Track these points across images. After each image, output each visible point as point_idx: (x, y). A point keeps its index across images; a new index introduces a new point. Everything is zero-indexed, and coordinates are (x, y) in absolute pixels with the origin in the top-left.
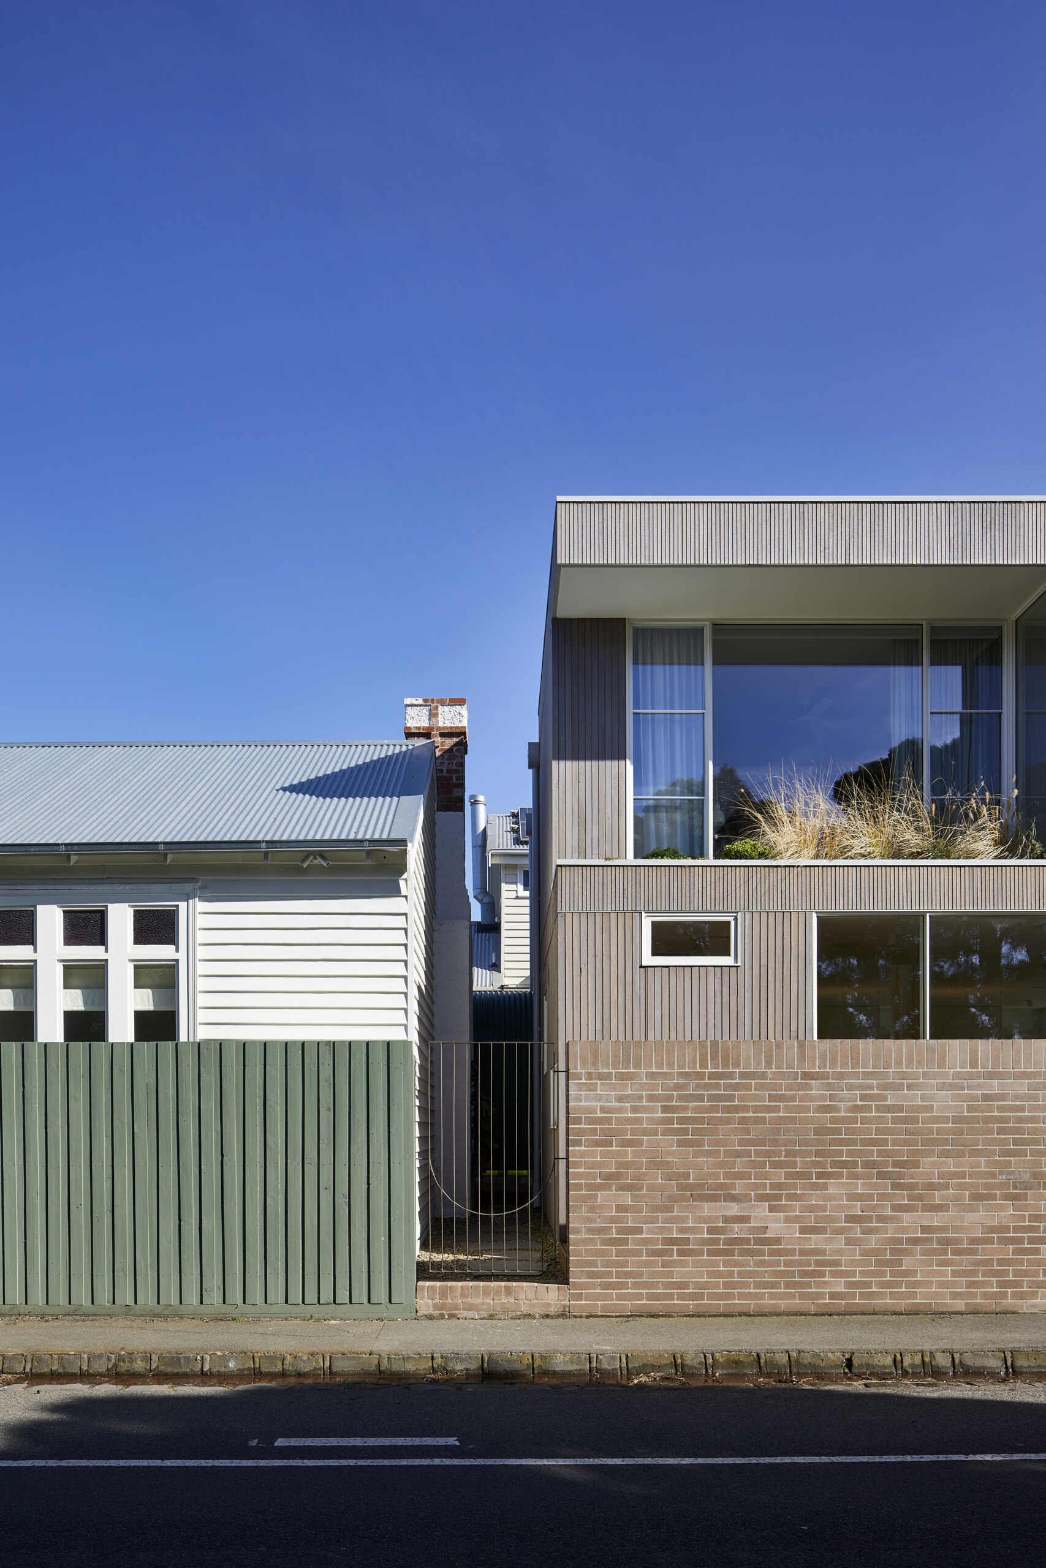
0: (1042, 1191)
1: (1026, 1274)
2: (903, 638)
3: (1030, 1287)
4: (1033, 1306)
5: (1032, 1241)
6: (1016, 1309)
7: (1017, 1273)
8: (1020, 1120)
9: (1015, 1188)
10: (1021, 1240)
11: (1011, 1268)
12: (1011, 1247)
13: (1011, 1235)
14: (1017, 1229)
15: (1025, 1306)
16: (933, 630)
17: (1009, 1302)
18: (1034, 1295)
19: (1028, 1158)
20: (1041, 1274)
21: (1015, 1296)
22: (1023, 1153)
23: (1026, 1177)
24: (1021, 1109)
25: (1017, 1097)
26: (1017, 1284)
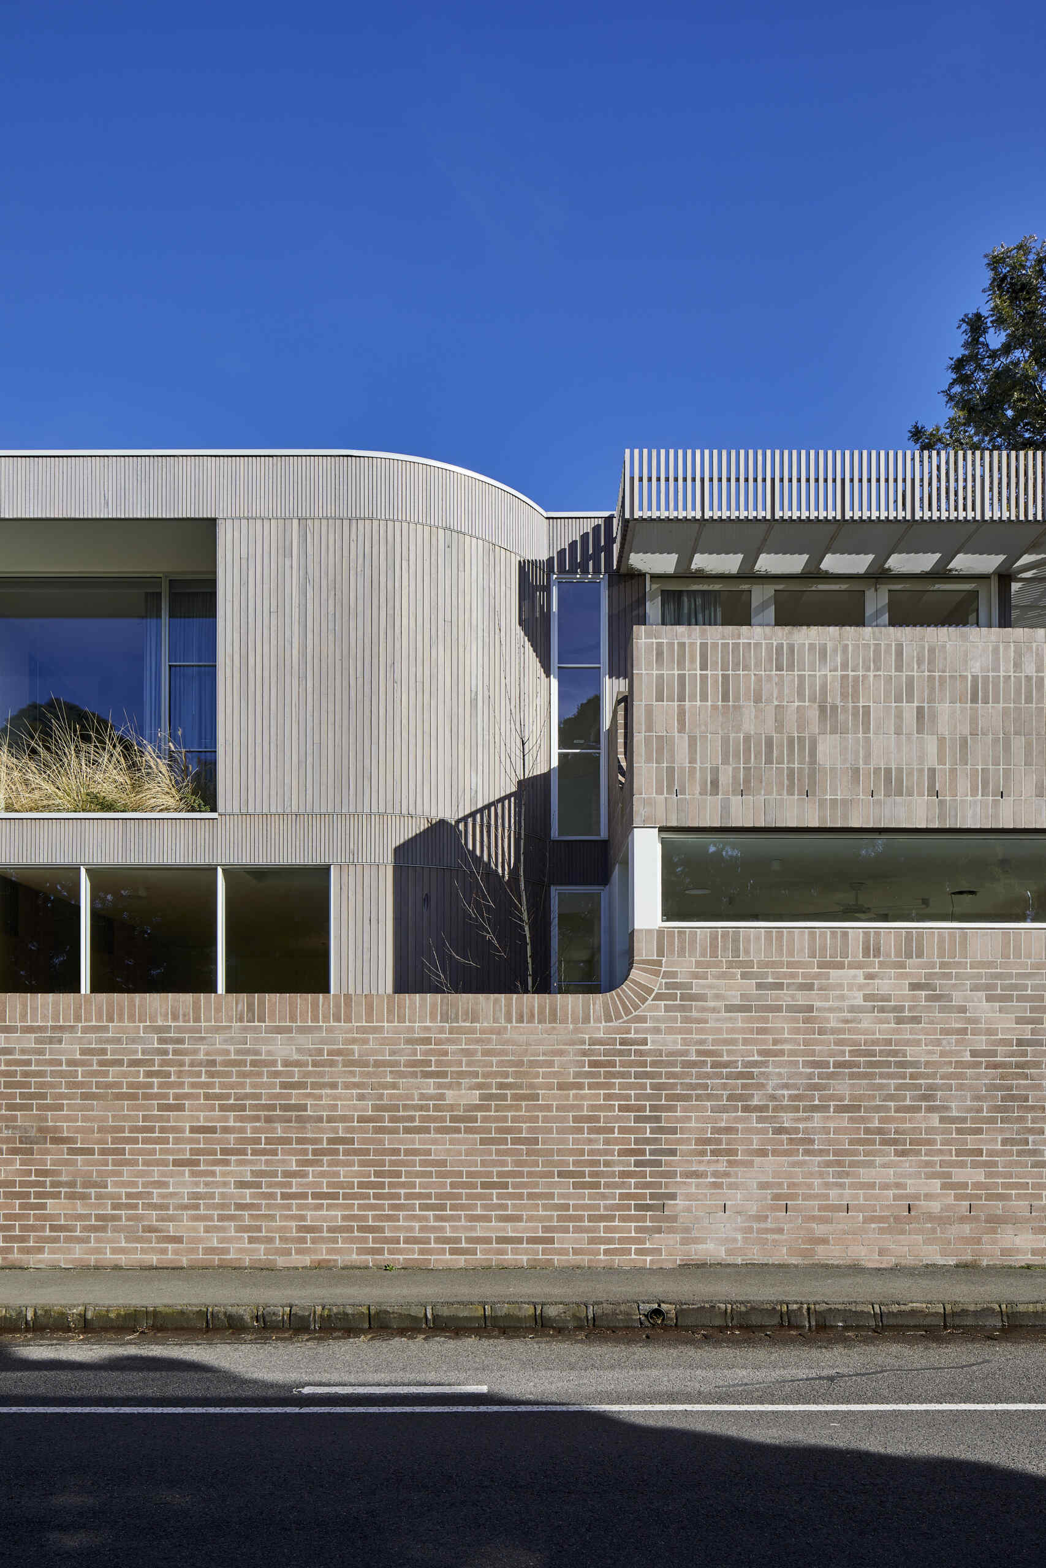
0: (48, 1146)
1: (33, 1228)
2: (151, 591)
3: (37, 1242)
4: (40, 1261)
5: (38, 1195)
6: (22, 1264)
7: (23, 1228)
8: (26, 1074)
9: (21, 1142)
10: (27, 1195)
11: (17, 1223)
12: (18, 1202)
13: (17, 1189)
14: (23, 1184)
15: (32, 1260)
16: (172, 582)
17: (16, 1256)
18: (40, 1250)
19: (35, 1112)
20: (48, 1230)
21: (21, 1250)
22: (29, 1107)
23: (33, 1133)
24: (28, 1063)
25: (23, 1051)
26: (23, 1239)
